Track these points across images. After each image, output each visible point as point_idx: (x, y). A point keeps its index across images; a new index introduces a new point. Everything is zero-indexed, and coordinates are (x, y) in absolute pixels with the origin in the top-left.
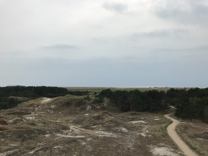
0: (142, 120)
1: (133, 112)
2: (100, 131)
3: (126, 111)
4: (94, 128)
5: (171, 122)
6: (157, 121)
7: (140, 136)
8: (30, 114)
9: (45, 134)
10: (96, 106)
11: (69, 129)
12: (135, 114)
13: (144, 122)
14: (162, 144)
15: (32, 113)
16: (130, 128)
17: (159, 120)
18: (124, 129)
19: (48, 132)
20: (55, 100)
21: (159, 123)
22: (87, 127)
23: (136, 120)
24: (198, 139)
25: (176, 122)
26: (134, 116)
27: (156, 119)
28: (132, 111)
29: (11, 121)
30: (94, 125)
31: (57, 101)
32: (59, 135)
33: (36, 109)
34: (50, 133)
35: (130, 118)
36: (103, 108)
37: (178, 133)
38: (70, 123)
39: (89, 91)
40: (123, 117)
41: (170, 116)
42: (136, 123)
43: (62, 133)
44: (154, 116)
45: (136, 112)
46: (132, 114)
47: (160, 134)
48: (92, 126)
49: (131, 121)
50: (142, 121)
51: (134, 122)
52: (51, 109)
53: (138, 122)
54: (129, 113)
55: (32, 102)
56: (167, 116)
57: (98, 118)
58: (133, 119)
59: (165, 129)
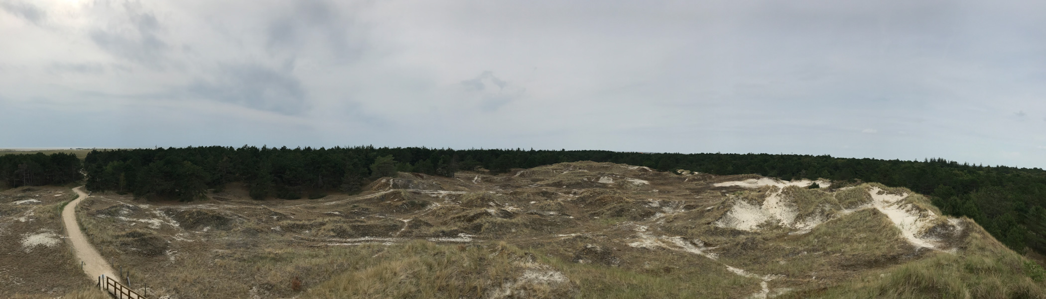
0: (34, 198)
1: (25, 188)
3: (16, 186)
5: (77, 196)
6: (56, 197)
7: (18, 222)
12: (29, 190)
13: (35, 201)
14: (44, 229)
16: (6, 211)
17: (60, 196)
21: (59, 200)
23: (25, 199)
24: (100, 216)
25: (83, 196)
26: (27, 193)
27: (57, 195)
28: (26, 185)
35: (16, 197)
37: (76, 212)
40: (7, 196)
41: (80, 189)
42: (21, 204)
44: (56, 191)
45: (31, 187)
46: (24, 191)
47: (48, 215)
49: (15, 201)
50: (32, 200)
51: (18, 203)
53: (26, 201)
54: (20, 189)
56: (76, 190)
58: (21, 198)
59: (62, 208)
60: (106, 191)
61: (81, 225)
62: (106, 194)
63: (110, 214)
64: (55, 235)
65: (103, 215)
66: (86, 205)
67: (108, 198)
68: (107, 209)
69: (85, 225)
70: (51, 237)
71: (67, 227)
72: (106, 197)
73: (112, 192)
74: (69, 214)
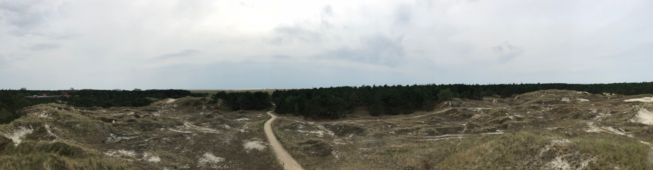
0: (246, 117)
1: (241, 111)
2: (206, 127)
3: (236, 110)
4: (204, 125)
5: (271, 117)
6: (259, 117)
7: (240, 132)
8: (158, 111)
9: (161, 128)
10: (210, 106)
11: (183, 125)
12: (243, 112)
13: (247, 119)
14: (255, 138)
15: (159, 111)
16: (233, 125)
17: (261, 117)
18: (227, 127)
19: (164, 126)
20: (177, 101)
21: (260, 119)
22: (197, 124)
23: (242, 118)
24: (286, 130)
25: (274, 117)
26: (243, 114)
27: (259, 116)
28: (241, 109)
29: (142, 116)
30: (204, 122)
31: (179, 102)
32: (171, 129)
33: (163, 107)
34: (165, 127)
35: (237, 116)
36: (217, 108)
37: (272, 127)
38: (185, 120)
39: (208, 93)
40: (232, 116)
41: (272, 113)
42: (240, 121)
43: (175, 128)
44: (258, 113)
45: (244, 111)
46: (241, 113)
47: (256, 129)
48: (202, 123)
49: (237, 118)
51: (239, 120)
52: (173, 108)
53: (242, 119)
54: (238, 111)
55: (160, 102)
56: (269, 113)
57: (209, 116)
58: (239, 117)
59: (263, 124)
60: (287, 114)
61: (276, 135)
62: (287, 116)
63: (292, 129)
64: (262, 142)
65: (288, 130)
66: (277, 122)
67: (289, 119)
68: (290, 125)
69: (279, 136)
70: (260, 144)
71: (268, 137)
72: (287, 118)
73: (290, 115)
74: (268, 128)
